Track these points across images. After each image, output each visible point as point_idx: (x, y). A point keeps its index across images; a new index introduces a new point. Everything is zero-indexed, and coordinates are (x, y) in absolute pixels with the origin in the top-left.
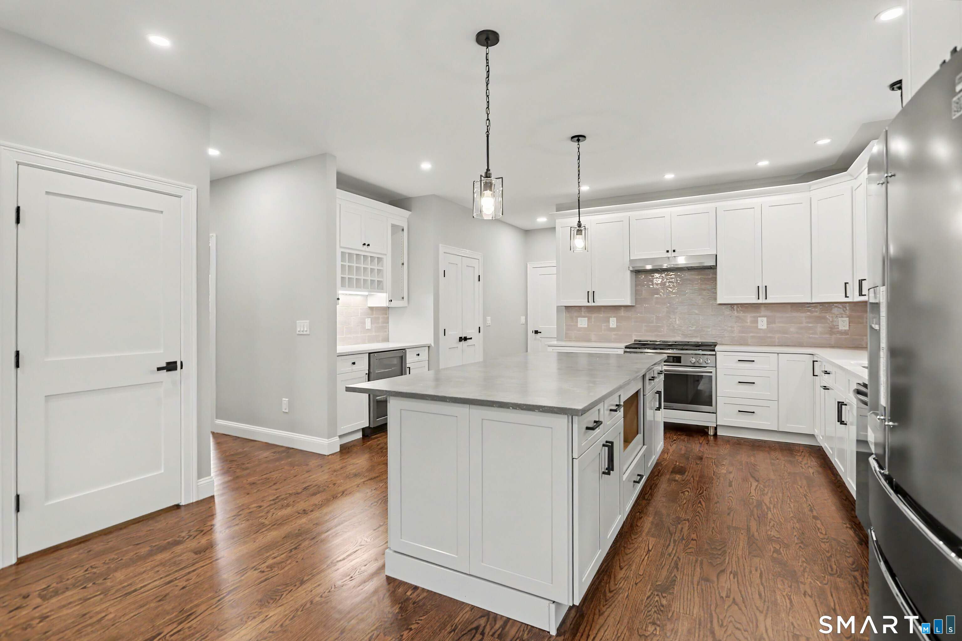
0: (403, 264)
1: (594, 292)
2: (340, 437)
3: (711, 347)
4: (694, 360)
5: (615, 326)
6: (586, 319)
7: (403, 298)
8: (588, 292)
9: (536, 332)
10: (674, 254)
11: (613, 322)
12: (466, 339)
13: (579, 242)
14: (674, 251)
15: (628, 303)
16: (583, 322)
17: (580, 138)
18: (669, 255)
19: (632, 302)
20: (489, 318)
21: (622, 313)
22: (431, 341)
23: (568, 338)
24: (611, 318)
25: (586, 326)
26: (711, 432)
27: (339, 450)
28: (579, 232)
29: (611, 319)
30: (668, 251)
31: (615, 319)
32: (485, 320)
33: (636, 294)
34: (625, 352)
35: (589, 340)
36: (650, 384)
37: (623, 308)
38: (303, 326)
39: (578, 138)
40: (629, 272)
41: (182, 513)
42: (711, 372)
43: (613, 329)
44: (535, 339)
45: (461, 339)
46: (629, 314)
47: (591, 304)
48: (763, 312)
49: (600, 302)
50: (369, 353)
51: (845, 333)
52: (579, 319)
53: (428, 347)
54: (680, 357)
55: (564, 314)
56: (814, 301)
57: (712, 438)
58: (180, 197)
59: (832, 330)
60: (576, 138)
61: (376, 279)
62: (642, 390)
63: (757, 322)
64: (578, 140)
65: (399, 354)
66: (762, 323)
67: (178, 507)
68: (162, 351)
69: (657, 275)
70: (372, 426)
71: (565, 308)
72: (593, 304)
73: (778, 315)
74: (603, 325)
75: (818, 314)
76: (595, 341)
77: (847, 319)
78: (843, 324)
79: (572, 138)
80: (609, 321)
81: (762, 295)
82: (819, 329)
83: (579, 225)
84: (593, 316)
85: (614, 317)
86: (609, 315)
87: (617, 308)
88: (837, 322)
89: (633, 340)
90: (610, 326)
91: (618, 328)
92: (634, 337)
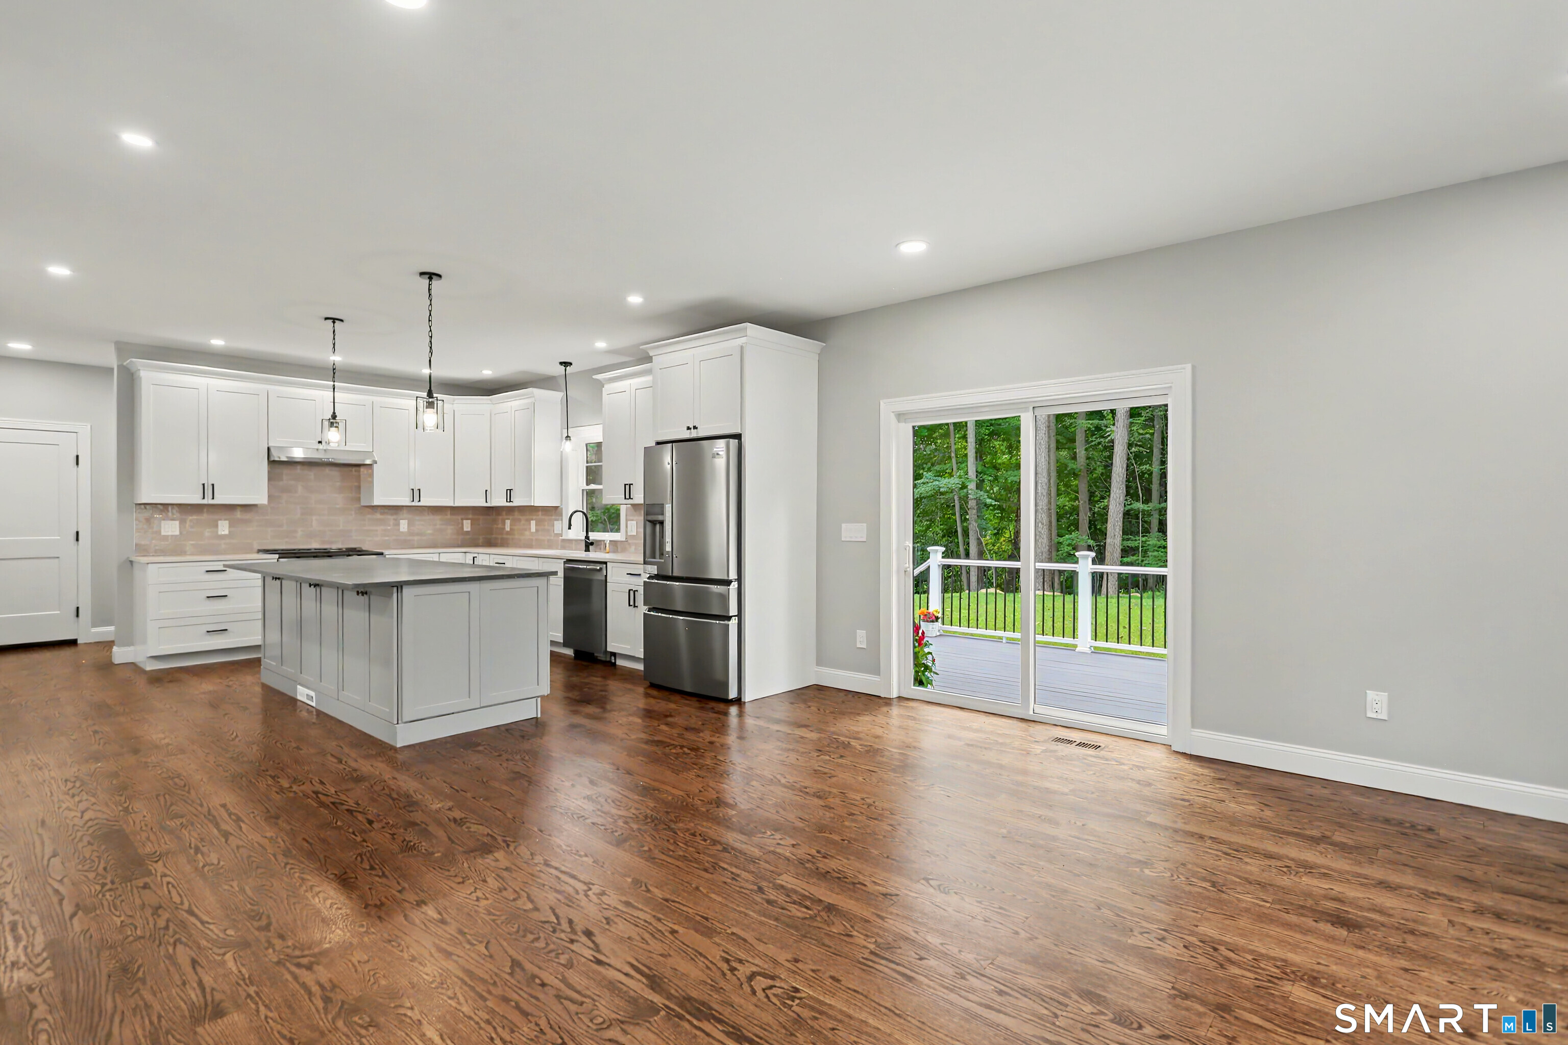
5: (226, 532)
6: (177, 523)
11: (224, 528)
15: (263, 501)
16: (170, 528)
19: (267, 501)
21: (238, 514)
23: (142, 551)
25: (177, 533)
29: (220, 522)
31: (227, 522)
35: (183, 553)
37: (239, 509)
40: (263, 462)
43: (223, 537)
46: (247, 516)
48: (405, 514)
51: (467, 532)
52: (164, 522)
55: (134, 515)
56: (456, 505)
59: (460, 530)
63: (398, 525)
66: (404, 525)
71: (136, 508)
72: (211, 502)
73: (417, 518)
74: (207, 533)
75: (449, 516)
76: (192, 554)
77: (469, 521)
78: (467, 526)
79: (326, 319)
80: (217, 526)
81: (417, 498)
82: (450, 530)
83: (334, 416)
84: (190, 518)
85: (225, 520)
86: (216, 517)
87: (230, 508)
88: (463, 524)
89: (256, 550)
90: (220, 533)
91: (231, 535)
92: (257, 547)
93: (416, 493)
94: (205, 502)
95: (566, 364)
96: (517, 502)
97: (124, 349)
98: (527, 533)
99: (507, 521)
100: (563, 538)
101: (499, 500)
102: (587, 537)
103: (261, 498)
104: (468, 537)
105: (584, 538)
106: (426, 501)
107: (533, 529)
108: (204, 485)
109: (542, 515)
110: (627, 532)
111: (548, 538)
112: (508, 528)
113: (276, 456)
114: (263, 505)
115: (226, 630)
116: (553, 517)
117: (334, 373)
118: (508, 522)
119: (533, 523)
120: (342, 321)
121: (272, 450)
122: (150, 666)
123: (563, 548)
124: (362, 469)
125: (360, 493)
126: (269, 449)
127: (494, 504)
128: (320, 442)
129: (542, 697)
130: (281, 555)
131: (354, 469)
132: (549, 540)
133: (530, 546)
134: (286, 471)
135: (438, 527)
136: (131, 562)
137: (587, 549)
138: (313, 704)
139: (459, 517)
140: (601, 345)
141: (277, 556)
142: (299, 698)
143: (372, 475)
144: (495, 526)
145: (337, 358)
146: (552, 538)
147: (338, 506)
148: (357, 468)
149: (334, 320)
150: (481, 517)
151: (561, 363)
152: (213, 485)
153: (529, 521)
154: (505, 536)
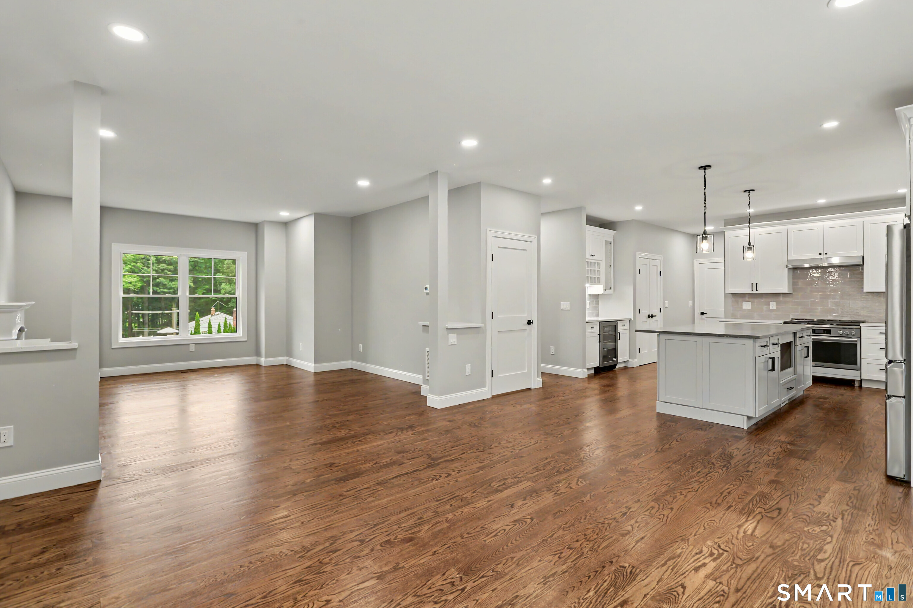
0: (611, 266)
1: (757, 283)
2: (588, 369)
3: (857, 324)
4: (841, 332)
5: (775, 308)
7: (611, 288)
8: (752, 283)
9: (702, 313)
10: (825, 256)
11: (773, 305)
12: (652, 316)
13: (749, 255)
14: (826, 254)
15: (787, 292)
16: (747, 305)
18: (822, 256)
19: (789, 290)
20: (666, 302)
21: (781, 299)
22: (631, 316)
23: (734, 316)
25: (750, 308)
26: (857, 384)
27: (587, 376)
28: (749, 249)
29: (771, 303)
30: (820, 254)
31: (775, 303)
32: (664, 303)
33: (793, 285)
35: (753, 318)
36: (800, 340)
37: (781, 295)
38: (565, 305)
40: (787, 269)
41: (532, 393)
42: (856, 341)
44: (702, 319)
45: (649, 316)
46: (787, 299)
47: (755, 292)
49: (761, 290)
50: (600, 322)
52: (744, 302)
53: (629, 320)
54: (830, 330)
55: (731, 299)
57: (857, 388)
58: (531, 242)
61: (596, 276)
62: (793, 342)
65: (614, 324)
67: (530, 389)
68: (526, 315)
69: (814, 270)
70: (601, 366)
71: (732, 296)
72: (756, 292)
74: (765, 308)
76: (757, 319)
79: (745, 191)
80: (769, 305)
83: (749, 244)
84: (756, 300)
86: (770, 300)
87: (776, 295)
90: (771, 308)
91: (777, 309)
117: (749, 219)
120: (754, 190)
126: (788, 261)
145: (751, 211)
149: (749, 191)
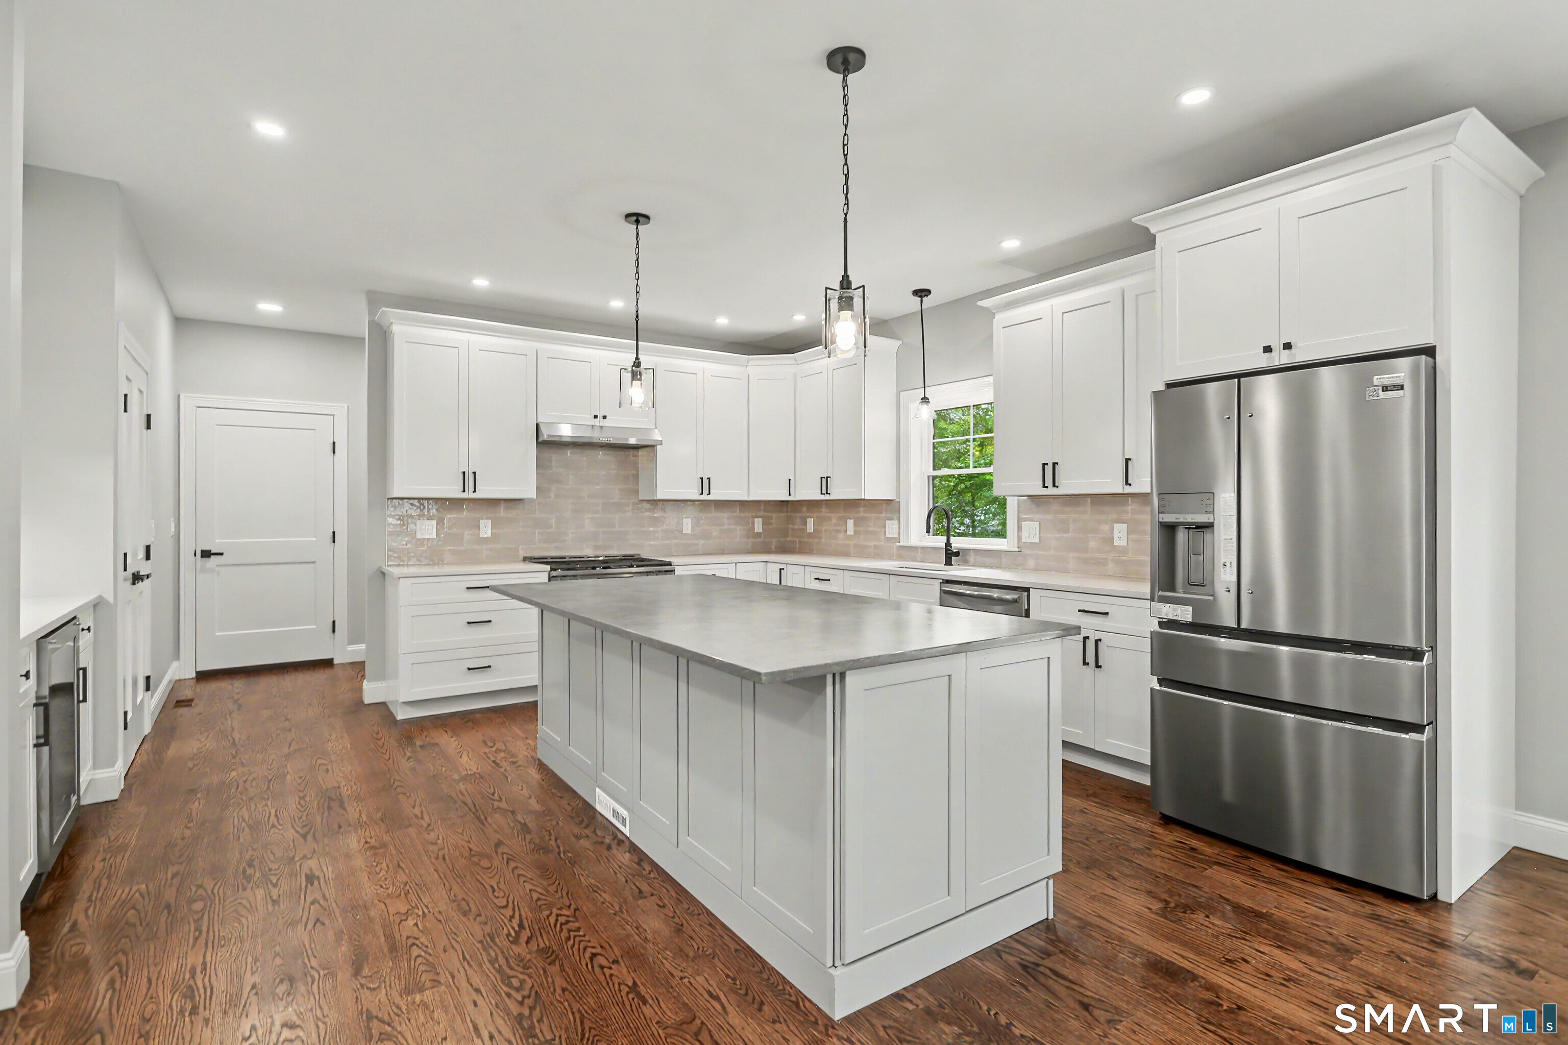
5: (489, 534)
6: (434, 522)
9: (206, 554)
10: (603, 422)
11: (486, 529)
14: (605, 417)
15: (531, 495)
16: (426, 529)
17: (640, 219)
18: (596, 422)
19: (535, 493)
21: (502, 512)
24: (481, 521)
25: (434, 535)
31: (490, 521)
33: (542, 481)
34: (550, 578)
35: (440, 562)
37: (503, 504)
39: (638, 218)
40: (535, 443)
43: (485, 540)
46: (513, 513)
48: (690, 510)
51: (759, 534)
52: (419, 522)
56: (751, 498)
59: (751, 532)
60: (635, 218)
63: (681, 524)
64: (637, 222)
66: (687, 526)
72: (473, 496)
73: (702, 516)
74: (467, 535)
75: (737, 514)
76: (450, 564)
77: (761, 519)
78: (758, 526)
80: (478, 527)
81: (706, 491)
82: (739, 531)
84: (449, 516)
85: (487, 518)
86: (477, 515)
87: (493, 503)
88: (753, 523)
89: (521, 558)
90: (482, 535)
91: (495, 538)
92: (522, 553)
93: (705, 484)
94: (465, 495)
95: (922, 293)
96: (836, 493)
97: (376, 299)
98: (841, 536)
99: (808, 520)
100: (901, 544)
101: (809, 492)
102: (948, 544)
103: (528, 491)
104: (759, 540)
105: (943, 545)
106: (717, 494)
107: (850, 532)
108: (464, 473)
109: (865, 512)
110: (1019, 538)
111: (875, 543)
112: (810, 528)
113: (545, 435)
114: (531, 500)
115: (490, 667)
116: (883, 515)
118: (810, 522)
119: (850, 523)
121: (542, 427)
122: (401, 715)
123: (900, 557)
124: (641, 452)
125: (638, 484)
126: (537, 425)
127: (799, 498)
128: (596, 417)
129: (1054, 876)
130: (554, 566)
131: (632, 452)
132: (876, 547)
133: (846, 555)
134: (555, 457)
135: (726, 527)
136: (383, 574)
137: (948, 562)
138: (626, 831)
139: (750, 515)
140: (1011, 245)
141: (548, 567)
142: (599, 808)
143: (654, 459)
144: (791, 526)
146: (883, 543)
147: (612, 501)
148: (635, 452)
150: (774, 515)
151: (916, 293)
152: (474, 473)
153: (844, 520)
154: (805, 540)
